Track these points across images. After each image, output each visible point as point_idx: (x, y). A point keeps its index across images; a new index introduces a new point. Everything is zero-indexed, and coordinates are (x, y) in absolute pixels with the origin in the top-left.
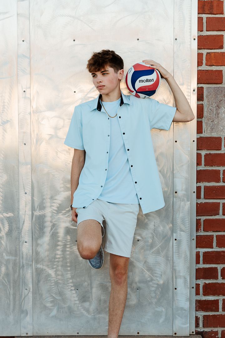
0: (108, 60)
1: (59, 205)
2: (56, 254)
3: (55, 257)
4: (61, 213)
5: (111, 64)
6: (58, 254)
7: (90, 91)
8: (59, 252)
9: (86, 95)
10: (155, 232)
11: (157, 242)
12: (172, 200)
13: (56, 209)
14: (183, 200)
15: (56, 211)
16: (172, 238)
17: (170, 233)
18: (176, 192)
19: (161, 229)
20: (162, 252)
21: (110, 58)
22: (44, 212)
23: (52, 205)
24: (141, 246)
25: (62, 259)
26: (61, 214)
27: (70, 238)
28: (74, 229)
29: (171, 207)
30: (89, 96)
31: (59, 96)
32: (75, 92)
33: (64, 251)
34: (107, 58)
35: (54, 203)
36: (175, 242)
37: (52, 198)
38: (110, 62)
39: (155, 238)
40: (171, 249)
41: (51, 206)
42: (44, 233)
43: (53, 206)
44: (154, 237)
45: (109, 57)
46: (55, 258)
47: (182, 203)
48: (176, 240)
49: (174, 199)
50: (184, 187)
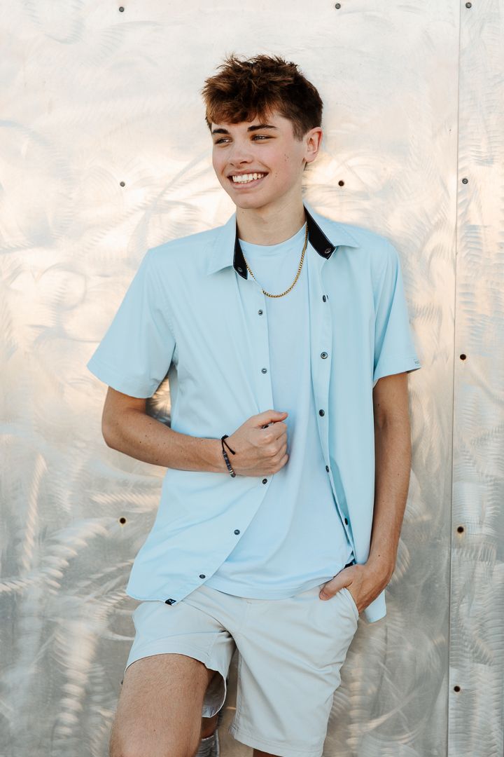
0: (278, 88)
1: (68, 561)
2: (57, 723)
3: (53, 732)
4: (71, 586)
5: (286, 105)
6: (63, 725)
7: (174, 180)
8: (69, 718)
9: (161, 195)
10: (389, 659)
11: (394, 696)
12: (447, 554)
13: (59, 574)
14: (485, 557)
15: (58, 580)
16: (444, 682)
17: (436, 663)
18: (461, 530)
19: (407, 650)
20: (409, 727)
21: (286, 84)
22: (20, 584)
23: (45, 562)
24: (341, 706)
25: (75, 740)
26: (77, 590)
27: (103, 673)
28: (117, 642)
29: (444, 578)
30: (170, 197)
31: (71, 199)
32: (123, 184)
33: (82, 715)
34: (275, 83)
35: (52, 553)
36: (453, 695)
37: (46, 537)
38: (285, 99)
39: (388, 680)
40: (440, 721)
41: (42, 564)
42: (16, 652)
43: (49, 564)
44: (382, 677)
45: (280, 82)
46: (52, 735)
47: (481, 568)
48: (457, 689)
49: (455, 552)
50: (489, 512)
